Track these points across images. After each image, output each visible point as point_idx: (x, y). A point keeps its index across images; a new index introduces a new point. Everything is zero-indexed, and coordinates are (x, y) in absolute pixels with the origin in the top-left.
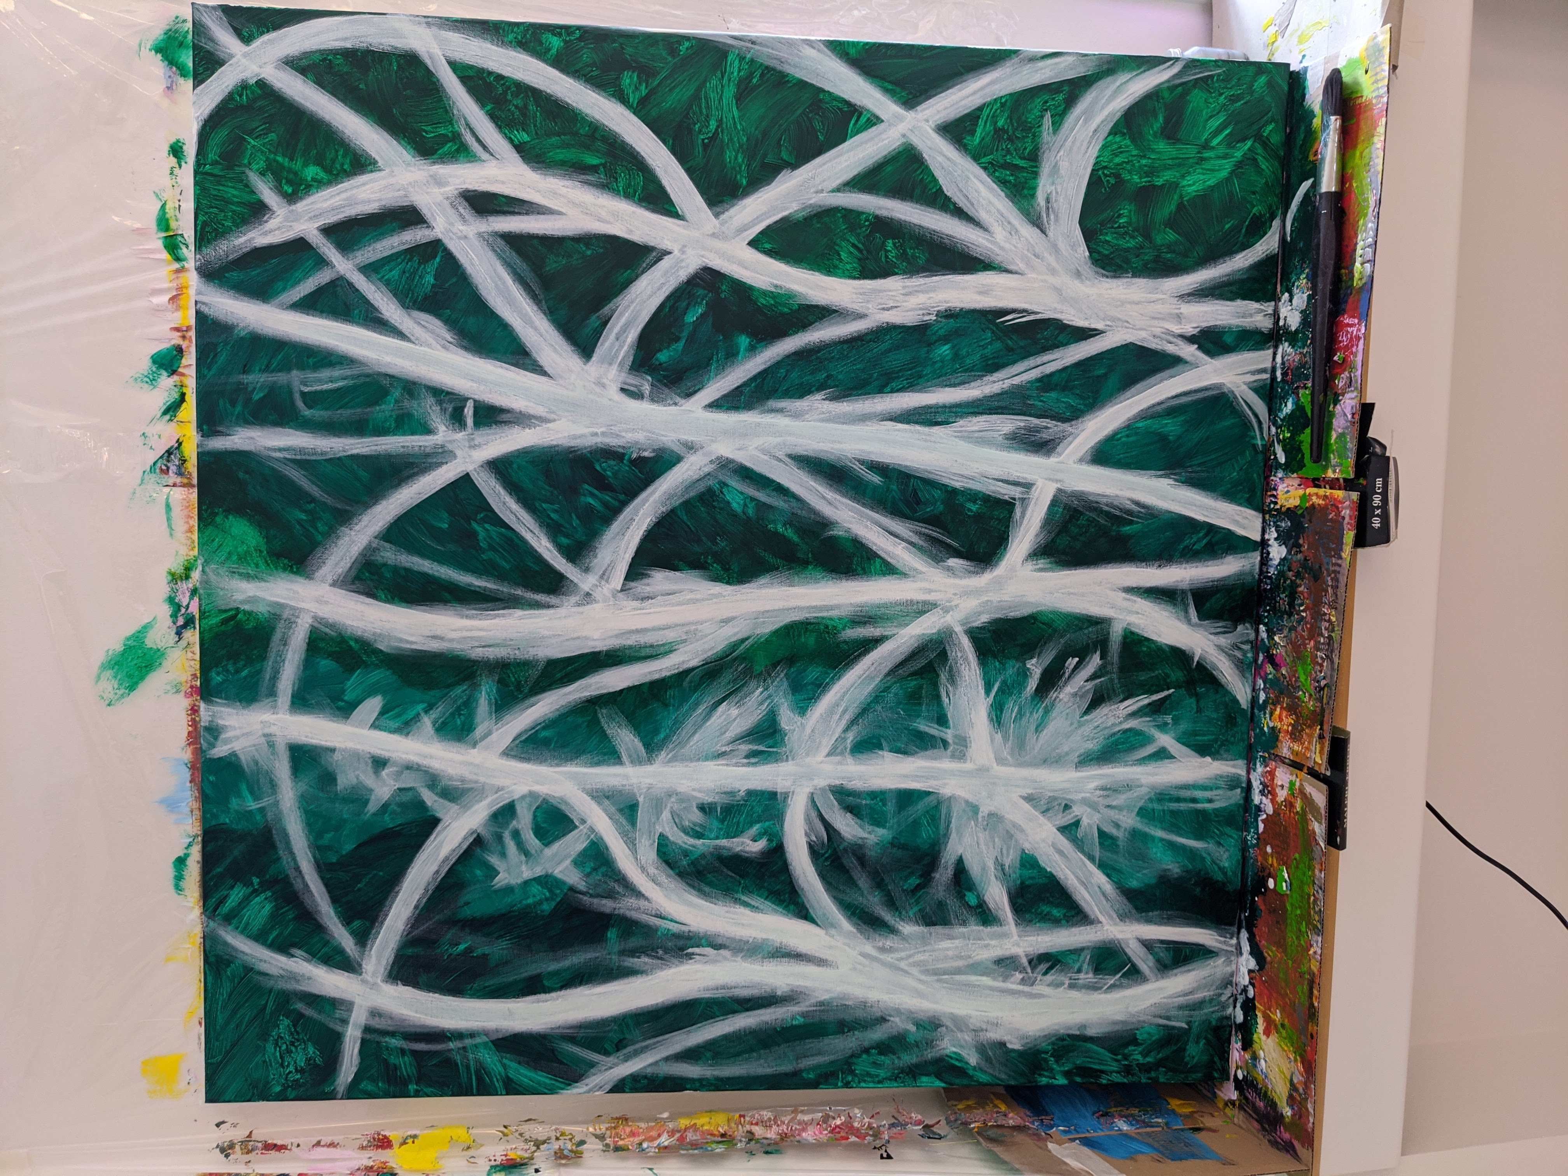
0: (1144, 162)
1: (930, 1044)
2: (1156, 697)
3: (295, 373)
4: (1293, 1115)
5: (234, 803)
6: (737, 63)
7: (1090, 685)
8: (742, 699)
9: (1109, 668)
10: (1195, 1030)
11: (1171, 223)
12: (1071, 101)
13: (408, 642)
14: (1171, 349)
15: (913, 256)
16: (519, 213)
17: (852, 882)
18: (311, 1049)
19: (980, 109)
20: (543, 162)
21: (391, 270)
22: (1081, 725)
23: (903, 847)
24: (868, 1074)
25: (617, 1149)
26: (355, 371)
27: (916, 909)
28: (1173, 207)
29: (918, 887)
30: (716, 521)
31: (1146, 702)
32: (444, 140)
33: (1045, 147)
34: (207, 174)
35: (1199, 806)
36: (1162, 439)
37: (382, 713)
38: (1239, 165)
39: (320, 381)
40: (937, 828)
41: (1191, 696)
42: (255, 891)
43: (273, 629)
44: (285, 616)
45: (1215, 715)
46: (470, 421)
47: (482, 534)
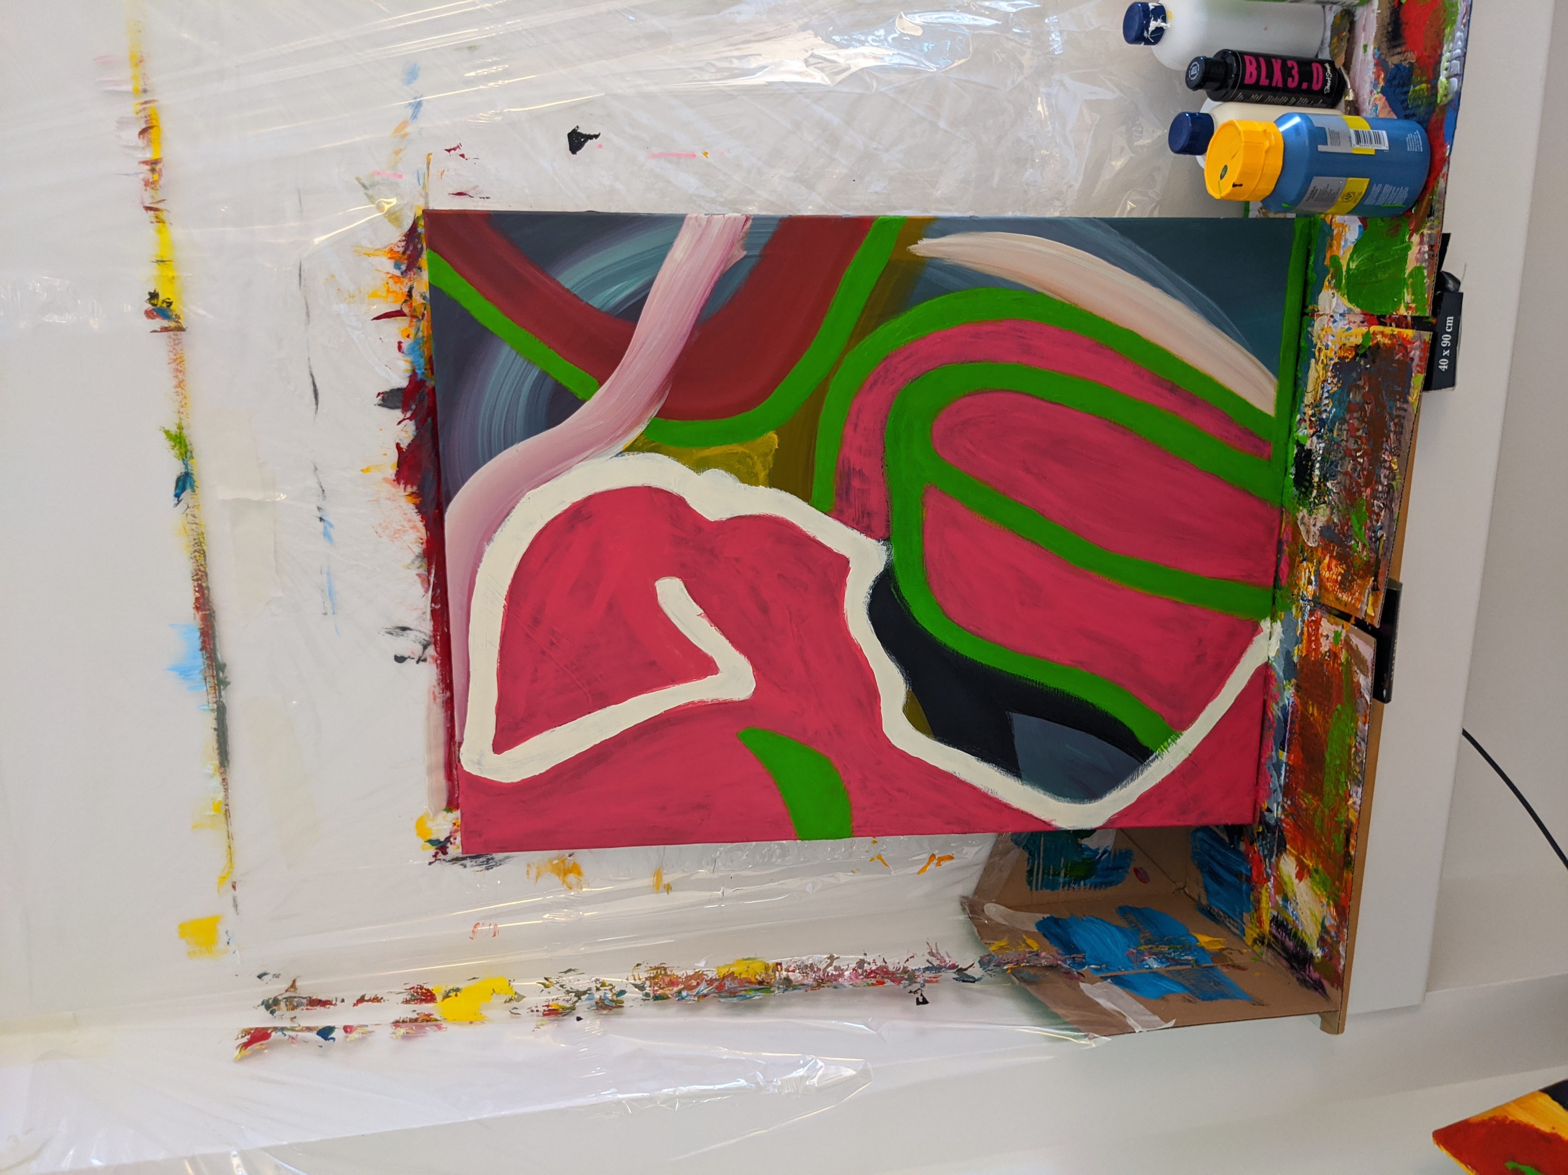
4: (1324, 957)
25: (657, 998)
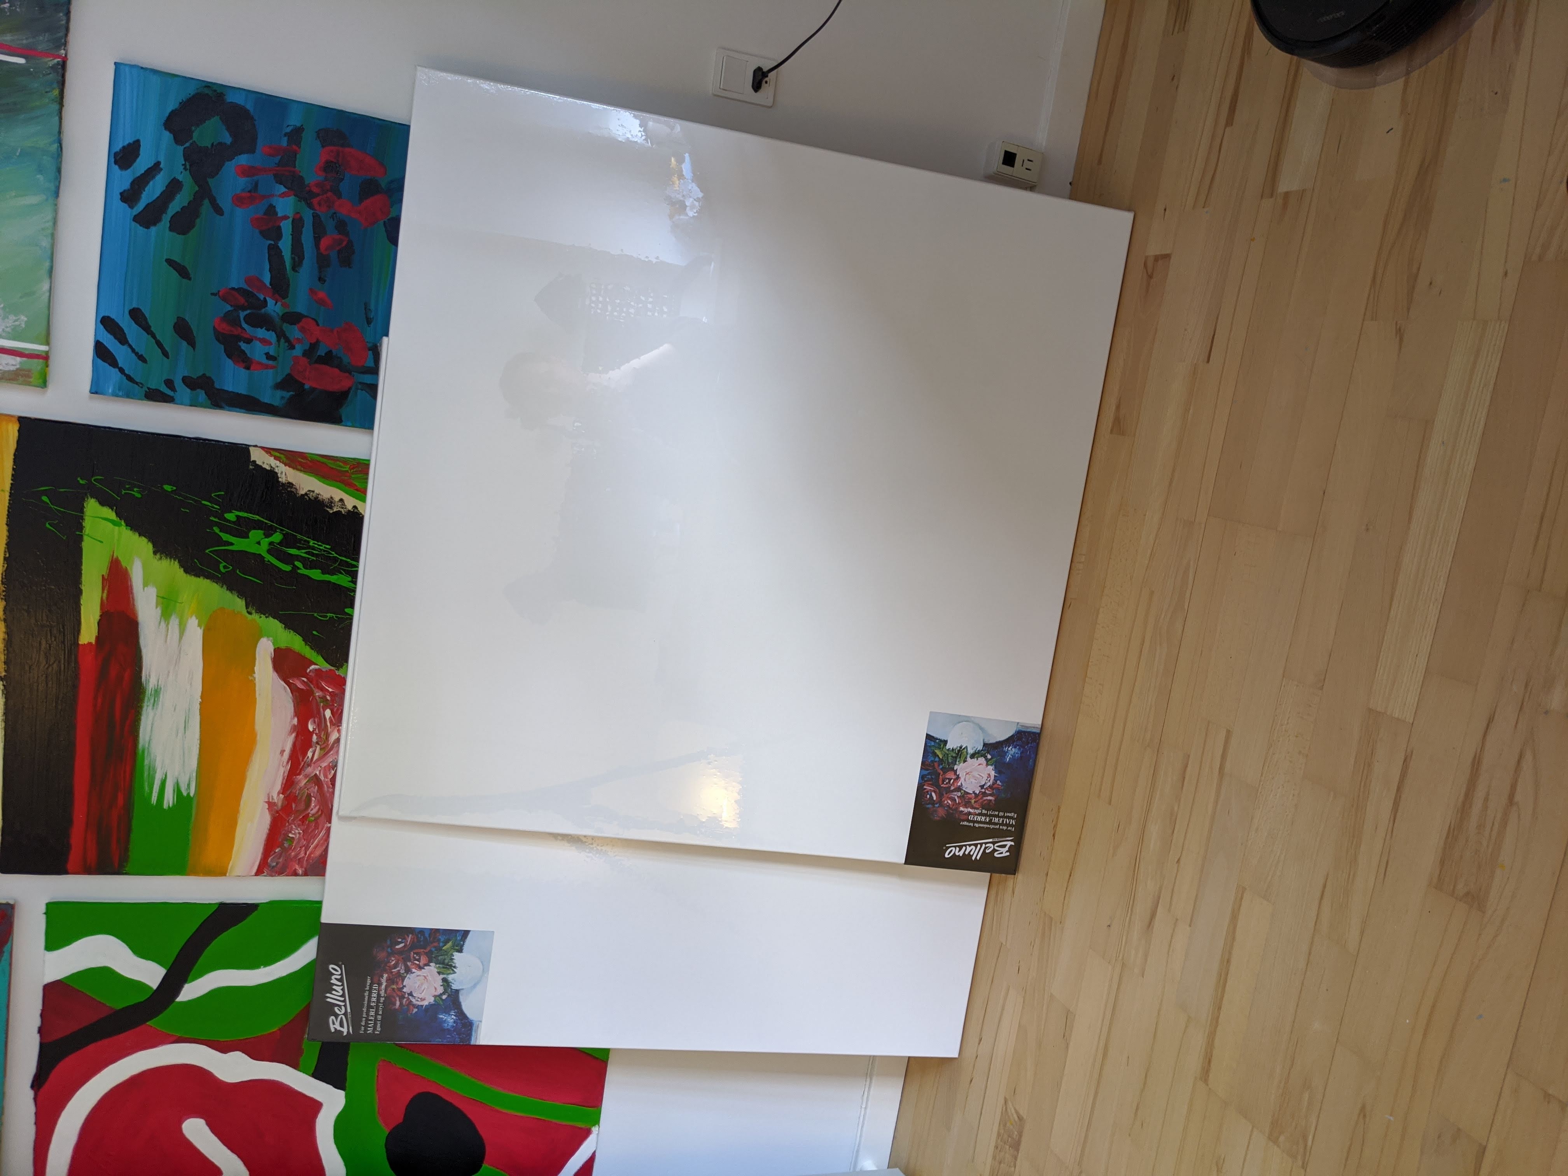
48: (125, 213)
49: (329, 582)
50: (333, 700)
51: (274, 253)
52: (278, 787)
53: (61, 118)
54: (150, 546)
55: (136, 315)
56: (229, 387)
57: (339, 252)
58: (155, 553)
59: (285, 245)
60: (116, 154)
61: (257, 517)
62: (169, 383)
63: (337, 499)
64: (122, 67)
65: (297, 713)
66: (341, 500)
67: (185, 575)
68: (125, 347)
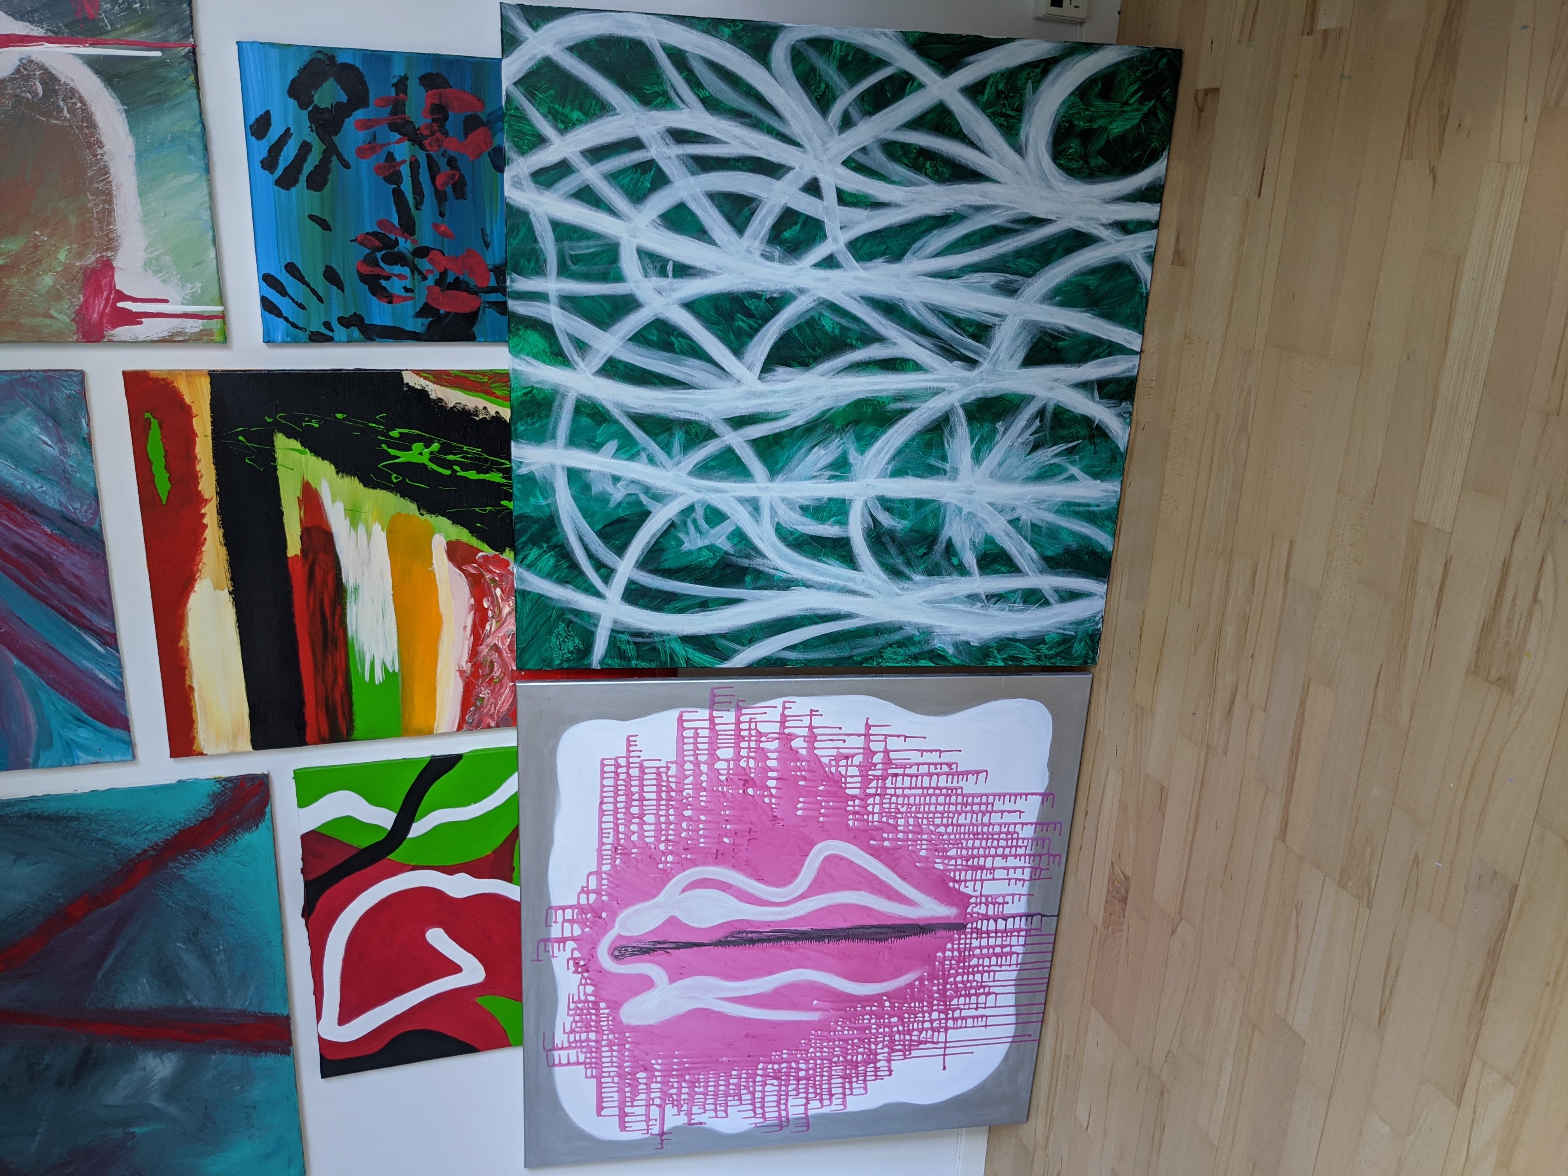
0: (1087, 113)
1: (927, 642)
2: (1070, 445)
3: (566, 242)
5: (532, 501)
6: (839, 47)
7: (1032, 438)
8: (827, 444)
9: (1044, 427)
10: (1079, 636)
11: (1101, 153)
12: (1045, 73)
13: (632, 408)
14: (1095, 232)
15: (943, 173)
16: (702, 143)
17: (887, 552)
18: (577, 641)
19: (988, 78)
20: (717, 110)
21: (624, 178)
22: (1025, 461)
23: (917, 531)
24: (891, 659)
26: (602, 242)
27: (923, 566)
28: (1103, 143)
29: (925, 554)
30: (815, 336)
31: (1065, 447)
32: (657, 95)
33: (1027, 103)
34: (511, 115)
35: (1091, 509)
36: (1087, 288)
37: (618, 450)
38: (1146, 116)
39: (581, 248)
40: (938, 520)
41: (1091, 444)
42: (545, 551)
43: (554, 399)
44: (561, 391)
45: (1104, 456)
46: (670, 274)
47: (677, 344)
48: (268, 179)
49: (483, 481)
50: (501, 580)
51: (398, 195)
52: (466, 657)
53: (199, 101)
54: (333, 467)
55: (291, 269)
56: (377, 321)
57: (454, 186)
58: (337, 473)
59: (407, 186)
60: (251, 127)
61: (417, 432)
62: (327, 325)
63: (481, 407)
64: (244, 45)
65: (473, 594)
66: (485, 408)
67: (364, 488)
68: (287, 298)
